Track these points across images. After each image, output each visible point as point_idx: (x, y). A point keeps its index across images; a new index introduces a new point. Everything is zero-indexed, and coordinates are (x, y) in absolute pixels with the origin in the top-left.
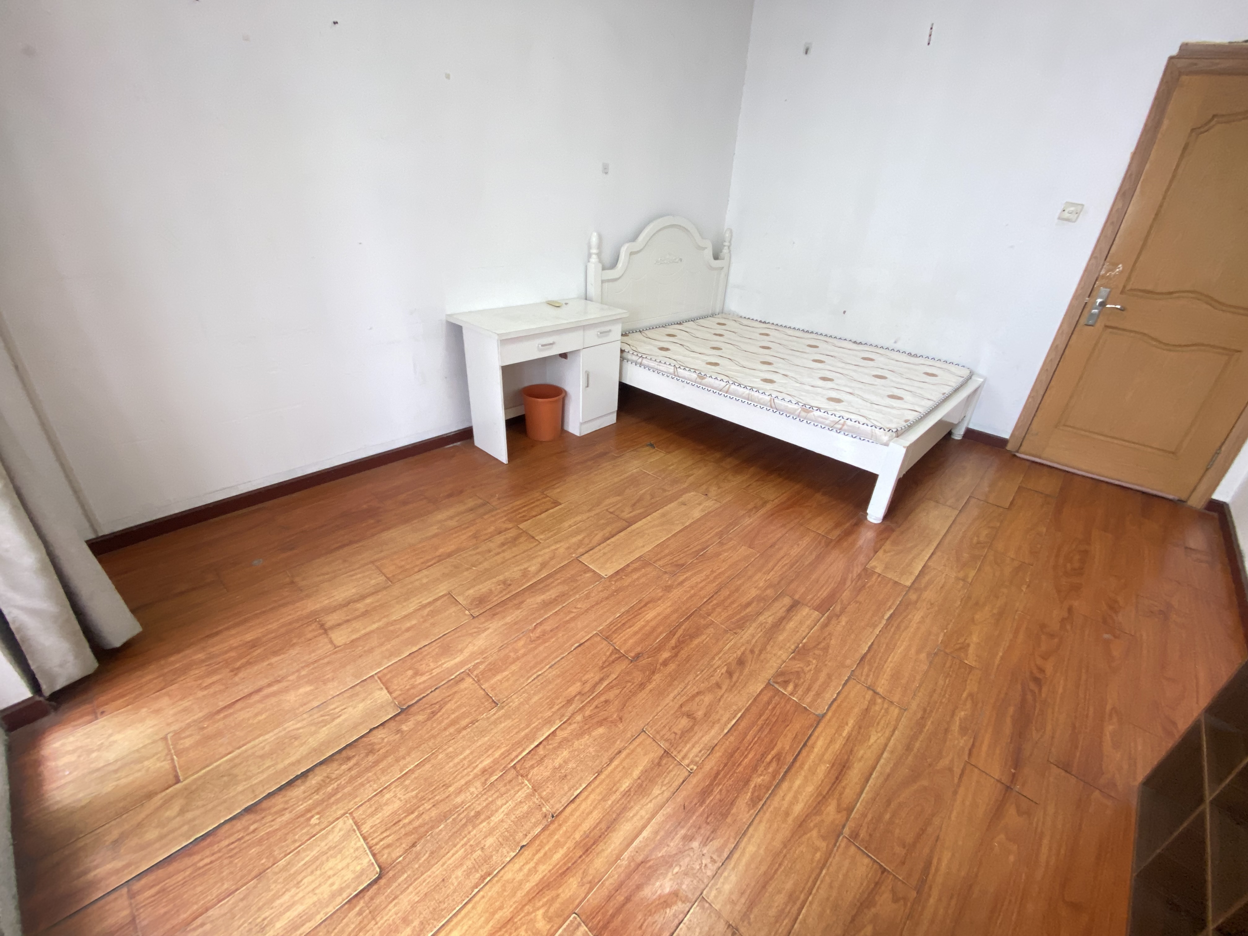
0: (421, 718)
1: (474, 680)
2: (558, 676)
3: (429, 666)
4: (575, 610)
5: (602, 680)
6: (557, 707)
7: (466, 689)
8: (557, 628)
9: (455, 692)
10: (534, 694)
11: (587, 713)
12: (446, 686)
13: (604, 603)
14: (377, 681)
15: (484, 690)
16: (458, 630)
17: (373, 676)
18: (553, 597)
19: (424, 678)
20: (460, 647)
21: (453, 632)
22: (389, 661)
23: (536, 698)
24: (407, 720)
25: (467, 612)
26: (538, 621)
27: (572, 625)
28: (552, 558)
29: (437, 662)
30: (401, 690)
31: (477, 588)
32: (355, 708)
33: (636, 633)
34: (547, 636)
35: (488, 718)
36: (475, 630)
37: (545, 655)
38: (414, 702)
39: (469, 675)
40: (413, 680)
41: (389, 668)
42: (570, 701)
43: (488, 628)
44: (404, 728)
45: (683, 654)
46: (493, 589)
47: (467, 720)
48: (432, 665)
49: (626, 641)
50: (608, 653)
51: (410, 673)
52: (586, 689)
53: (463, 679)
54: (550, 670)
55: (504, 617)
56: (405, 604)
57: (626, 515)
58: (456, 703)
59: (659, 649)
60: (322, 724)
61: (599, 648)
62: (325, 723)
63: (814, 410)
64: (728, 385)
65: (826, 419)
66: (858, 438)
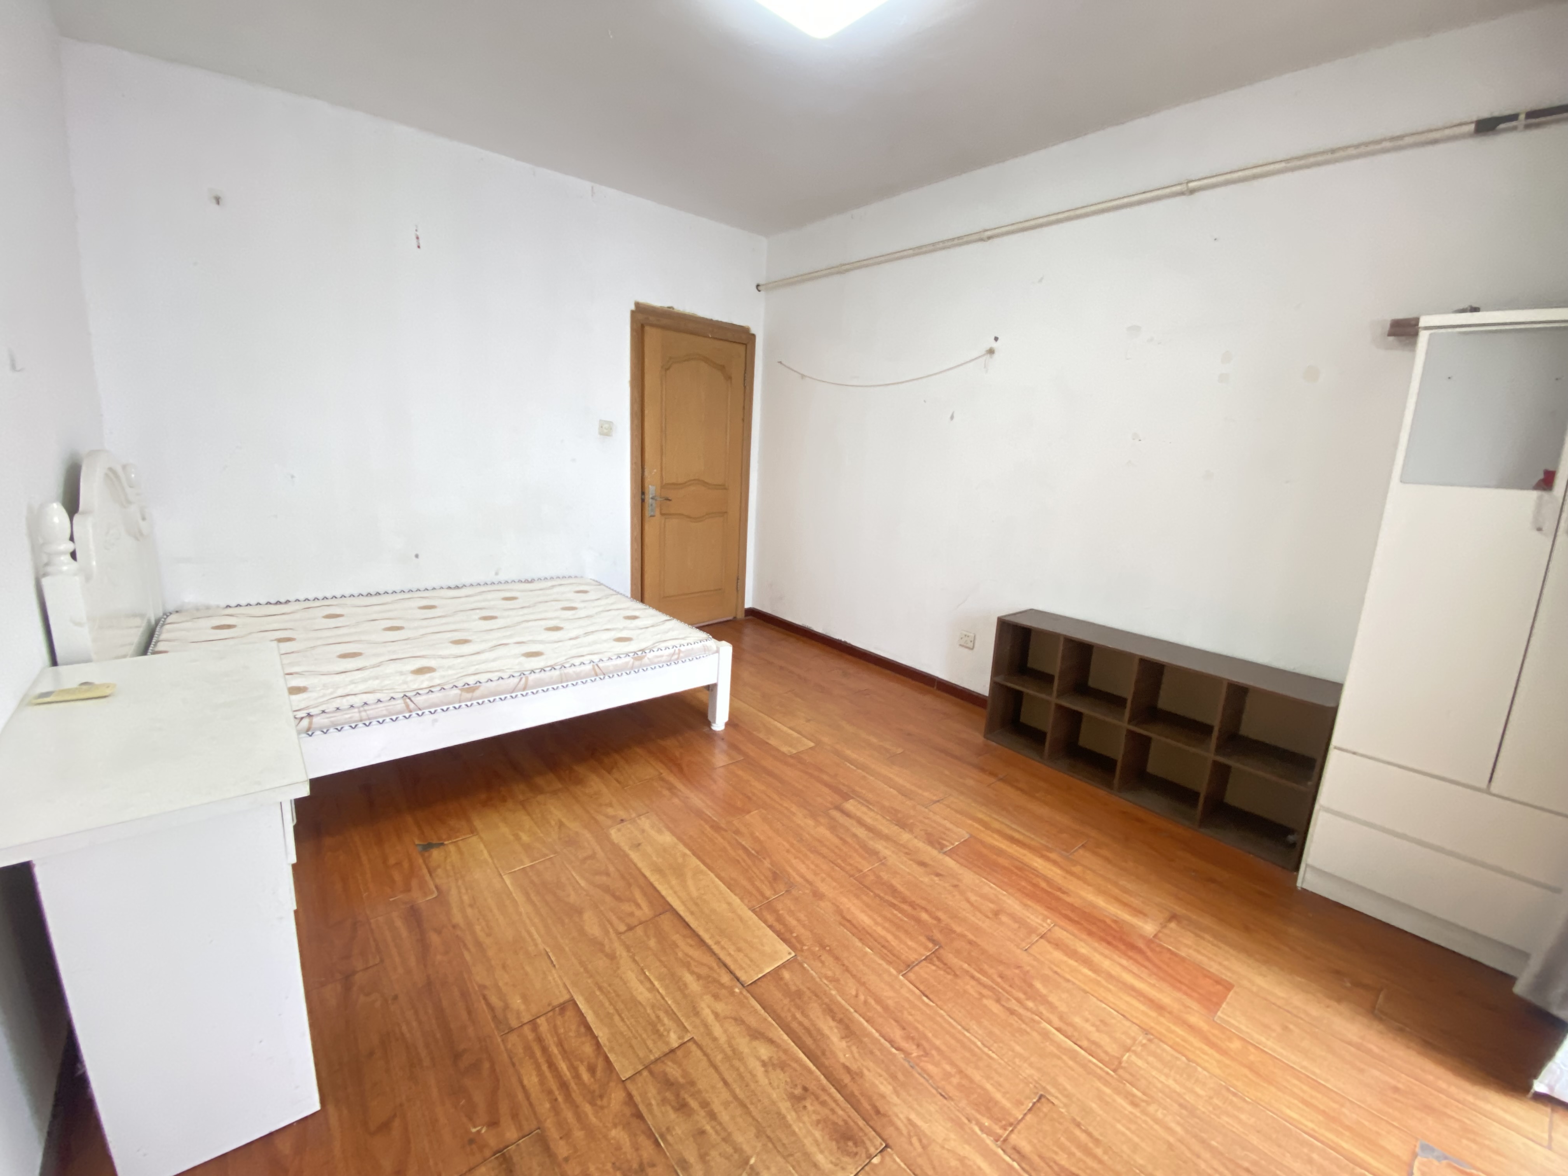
1: (1012, 1132)
4: (862, 997)
7: (1030, 1142)
8: (896, 1021)
9: (1041, 1157)
10: (1013, 1051)
13: (846, 962)
15: (1025, 1115)
18: (833, 1024)
20: (954, 1163)
23: (1018, 1048)
25: (875, 1161)
26: (887, 1045)
27: (890, 1003)
28: (739, 1021)
31: (812, 1149)
33: (896, 937)
34: (914, 1034)
35: (1066, 1106)
36: (915, 1140)
37: (947, 1037)
39: (1005, 1140)
42: (1012, 1012)
43: (909, 1120)
46: (815, 1117)
47: (1078, 1132)
49: (909, 948)
50: (934, 968)
53: (1015, 1149)
55: (883, 1097)
59: (918, 921)
63: (644, 654)
64: (521, 679)
65: (662, 656)
66: (695, 658)
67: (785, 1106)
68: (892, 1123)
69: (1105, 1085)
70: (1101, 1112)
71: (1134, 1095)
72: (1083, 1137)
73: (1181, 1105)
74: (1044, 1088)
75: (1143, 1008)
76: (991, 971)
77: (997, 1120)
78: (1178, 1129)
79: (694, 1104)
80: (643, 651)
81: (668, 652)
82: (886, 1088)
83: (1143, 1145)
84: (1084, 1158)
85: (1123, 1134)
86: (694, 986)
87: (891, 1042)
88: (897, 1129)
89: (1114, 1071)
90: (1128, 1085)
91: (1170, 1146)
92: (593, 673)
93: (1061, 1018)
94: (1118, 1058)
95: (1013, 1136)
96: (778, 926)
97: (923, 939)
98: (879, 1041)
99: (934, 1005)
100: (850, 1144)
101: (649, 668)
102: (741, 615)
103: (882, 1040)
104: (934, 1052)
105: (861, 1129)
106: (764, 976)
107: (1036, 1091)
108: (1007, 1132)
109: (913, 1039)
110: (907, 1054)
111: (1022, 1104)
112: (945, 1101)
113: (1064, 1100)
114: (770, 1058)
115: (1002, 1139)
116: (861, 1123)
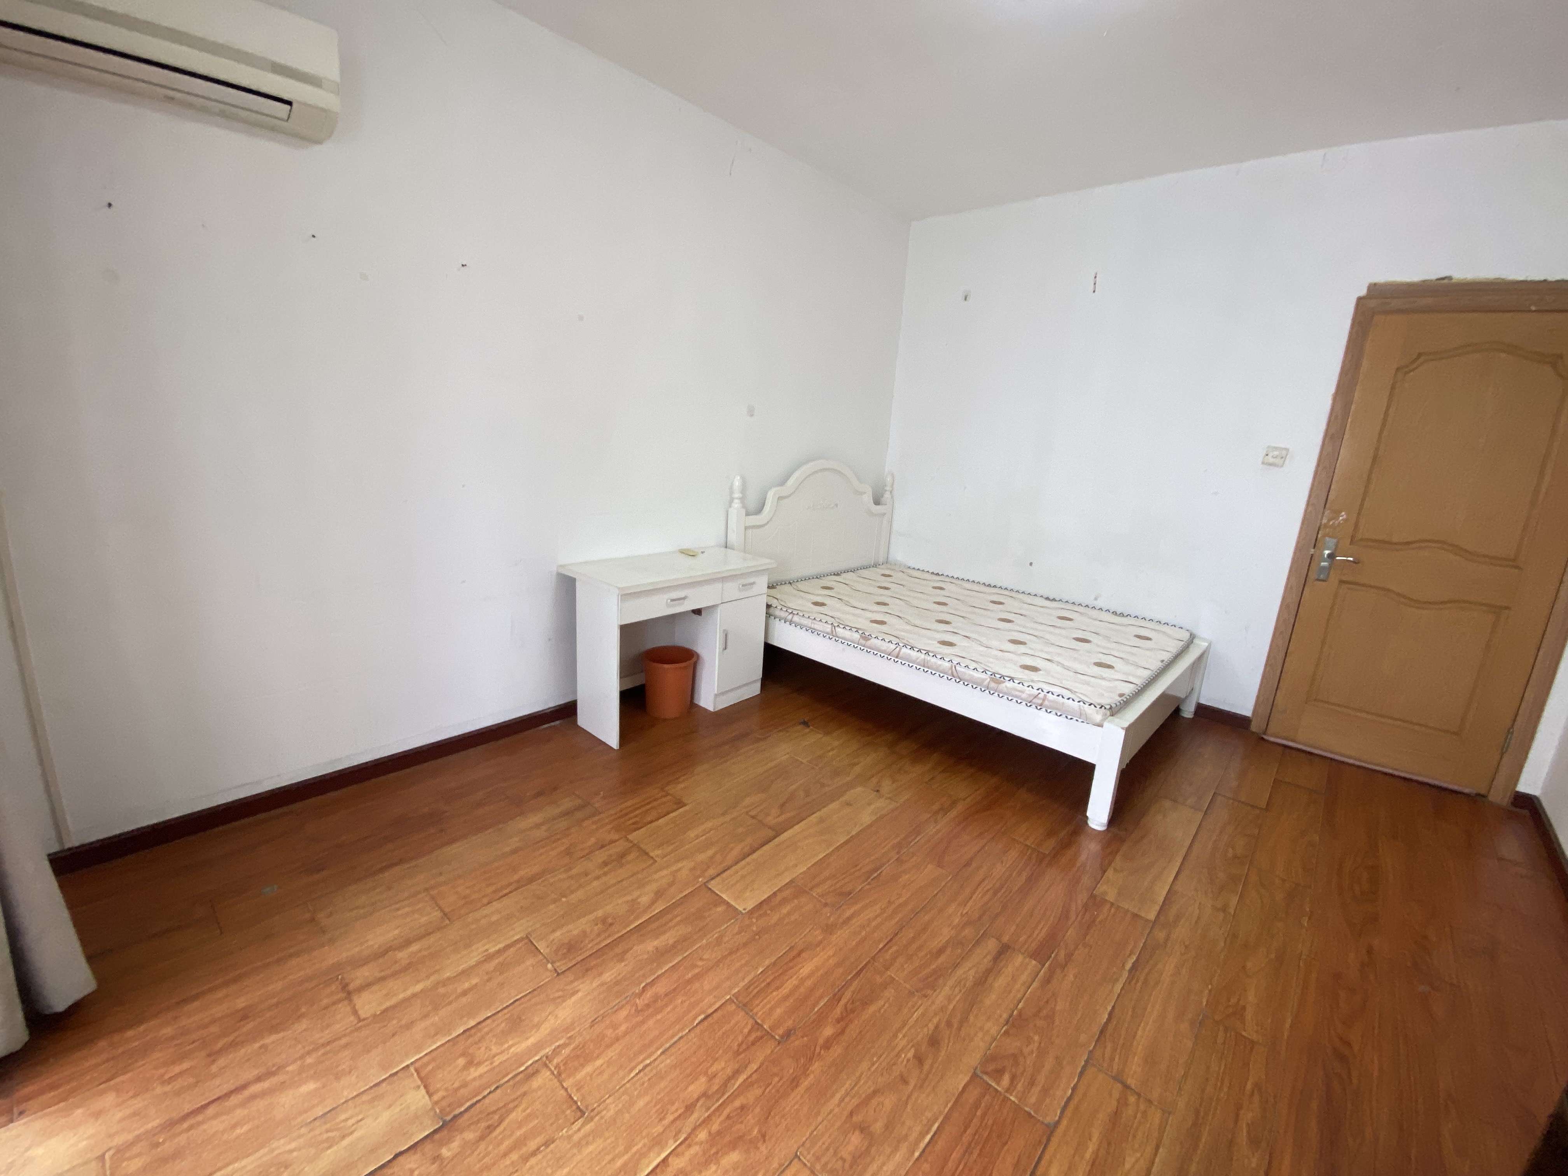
0: (470, 1136)
1: (553, 1073)
2: (674, 1067)
3: (490, 1050)
4: (700, 963)
5: (737, 1073)
6: (671, 1118)
7: (540, 1088)
8: (675, 989)
9: (525, 1094)
10: (639, 1096)
11: (715, 1127)
12: (511, 1083)
13: (742, 951)
14: (412, 1075)
15: (566, 1090)
16: (536, 992)
17: (408, 1066)
18: (671, 942)
19: (482, 1069)
20: (536, 1020)
21: (528, 997)
22: (435, 1043)
23: (641, 1103)
24: (450, 1140)
25: (549, 966)
26: (649, 980)
27: (697, 985)
28: (671, 884)
29: (502, 1044)
30: (446, 1089)
31: (565, 929)
32: (376, 1119)
33: (785, 998)
34: (660, 1003)
35: (569, 1137)
36: (560, 993)
37: (656, 1032)
38: (462, 1109)
39: (546, 1065)
40: (465, 1073)
41: (433, 1054)
42: (690, 1108)
43: (578, 991)
44: (445, 1152)
45: (853, 1030)
46: (588, 930)
47: (539, 1140)
48: (494, 1049)
49: (771, 1010)
50: (746, 1031)
51: (461, 1061)
52: (715, 1088)
53: (535, 1073)
54: (663, 1057)
55: (600, 974)
56: (464, 953)
57: (771, 820)
58: (524, 1111)
59: (820, 1020)
60: (326, 1145)
61: (733, 1022)
62: (331, 1143)
65: (1023, 692)
66: (1064, 716)
67: (600, 913)
68: (576, 979)
72: (532, 1145)
74: (592, 1119)
77: (566, 1062)
80: (1002, 677)
81: (1031, 691)
82: (607, 976)
87: (651, 984)
88: (572, 982)
92: (950, 672)
95: (548, 1073)
96: (776, 900)
98: (654, 974)
99: (695, 1024)
100: (565, 951)
103: (653, 977)
105: (575, 958)
106: (717, 895)
107: (590, 1108)
108: (553, 1069)
109: (655, 1001)
110: (640, 995)
111: (578, 1090)
112: (590, 1020)
113: (576, 1138)
115: (547, 1062)
116: (579, 958)
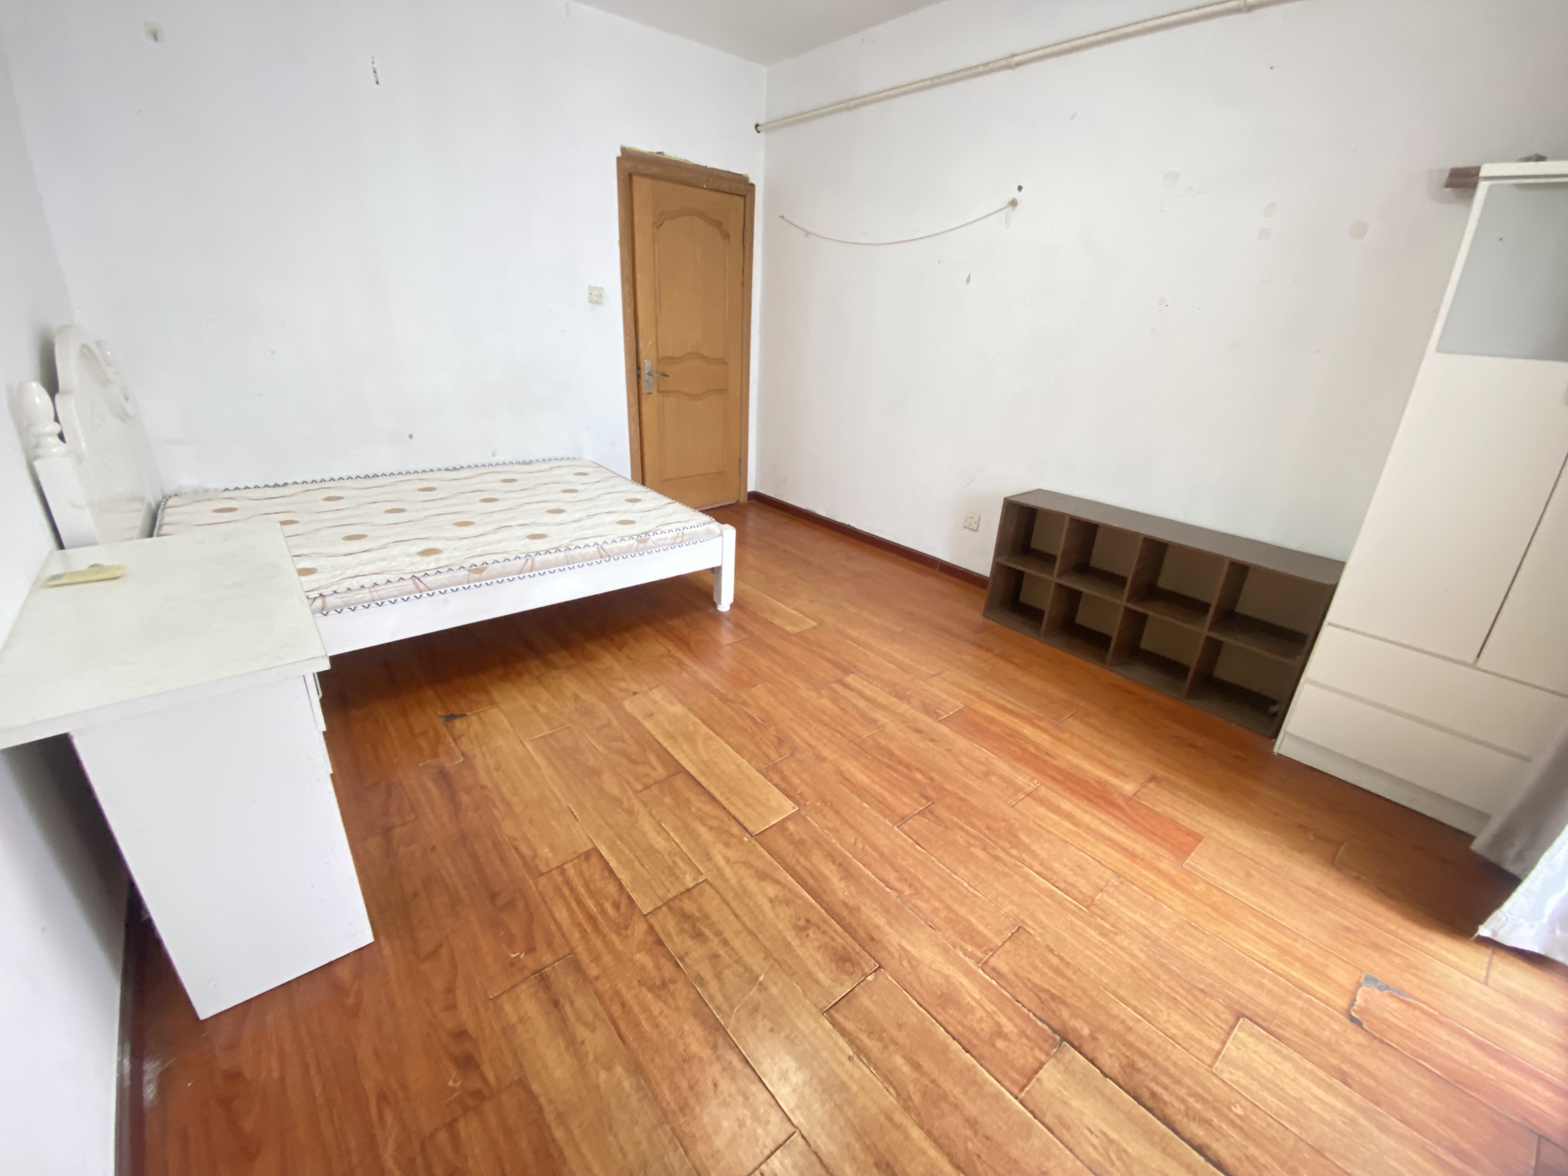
0: (1065, 1013)
1: (992, 955)
2: (966, 868)
5: (962, 829)
6: (1006, 870)
7: (1008, 964)
8: (891, 865)
9: (1016, 975)
10: (996, 890)
11: (1006, 845)
12: (1009, 989)
13: (845, 815)
14: (1027, 1092)
15: (1004, 943)
16: (907, 986)
17: (1021, 1102)
18: (834, 867)
19: (1003, 1020)
20: (939, 980)
21: (914, 993)
22: (986, 1081)
23: (1001, 889)
24: (1075, 1030)
25: (870, 978)
26: (882, 885)
28: (748, 865)
29: (973, 1008)
30: (1032, 1049)
31: (815, 969)
32: (1082, 1113)
34: (906, 875)
35: (1041, 935)
36: (905, 963)
37: (937, 879)
38: (1046, 1027)
39: (986, 963)
40: (1010, 1035)
41: (1000, 1077)
43: (900, 946)
44: (1086, 1031)
46: (816, 944)
47: (1050, 957)
48: (980, 1013)
51: (1000, 1044)
53: (994, 969)
55: (877, 927)
58: (1030, 973)
61: (919, 828)
63: (648, 537)
64: (527, 560)
65: (666, 539)
66: (698, 541)
67: (790, 936)
68: (886, 949)
69: (1077, 919)
70: (1073, 941)
71: (1103, 927)
72: (1055, 961)
73: (1145, 936)
74: (1023, 921)
75: (1118, 856)
76: (979, 824)
77: (979, 947)
78: (1142, 956)
79: (707, 932)
80: (646, 533)
81: (670, 535)
82: (880, 920)
83: (1109, 967)
84: (1055, 977)
85: (1092, 958)
86: (706, 835)
87: (887, 884)
88: (889, 953)
89: (1087, 907)
90: (1099, 919)
91: (1133, 969)
92: (598, 555)
93: (1041, 863)
94: (1091, 897)
95: (993, 959)
96: (783, 785)
97: (916, 795)
98: (874, 882)
99: (926, 852)
100: (848, 965)
101: (653, 551)
102: (744, 499)
103: (878, 881)
104: (924, 891)
105: (858, 954)
106: (771, 827)
107: (1015, 923)
108: (988, 956)
109: (906, 880)
110: (900, 893)
111: (1002, 934)
112: (933, 931)
113: (1040, 930)
114: (776, 897)
115: (983, 962)
116: (858, 948)
